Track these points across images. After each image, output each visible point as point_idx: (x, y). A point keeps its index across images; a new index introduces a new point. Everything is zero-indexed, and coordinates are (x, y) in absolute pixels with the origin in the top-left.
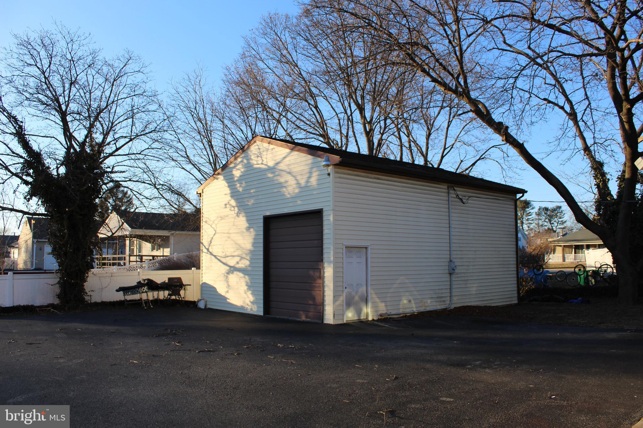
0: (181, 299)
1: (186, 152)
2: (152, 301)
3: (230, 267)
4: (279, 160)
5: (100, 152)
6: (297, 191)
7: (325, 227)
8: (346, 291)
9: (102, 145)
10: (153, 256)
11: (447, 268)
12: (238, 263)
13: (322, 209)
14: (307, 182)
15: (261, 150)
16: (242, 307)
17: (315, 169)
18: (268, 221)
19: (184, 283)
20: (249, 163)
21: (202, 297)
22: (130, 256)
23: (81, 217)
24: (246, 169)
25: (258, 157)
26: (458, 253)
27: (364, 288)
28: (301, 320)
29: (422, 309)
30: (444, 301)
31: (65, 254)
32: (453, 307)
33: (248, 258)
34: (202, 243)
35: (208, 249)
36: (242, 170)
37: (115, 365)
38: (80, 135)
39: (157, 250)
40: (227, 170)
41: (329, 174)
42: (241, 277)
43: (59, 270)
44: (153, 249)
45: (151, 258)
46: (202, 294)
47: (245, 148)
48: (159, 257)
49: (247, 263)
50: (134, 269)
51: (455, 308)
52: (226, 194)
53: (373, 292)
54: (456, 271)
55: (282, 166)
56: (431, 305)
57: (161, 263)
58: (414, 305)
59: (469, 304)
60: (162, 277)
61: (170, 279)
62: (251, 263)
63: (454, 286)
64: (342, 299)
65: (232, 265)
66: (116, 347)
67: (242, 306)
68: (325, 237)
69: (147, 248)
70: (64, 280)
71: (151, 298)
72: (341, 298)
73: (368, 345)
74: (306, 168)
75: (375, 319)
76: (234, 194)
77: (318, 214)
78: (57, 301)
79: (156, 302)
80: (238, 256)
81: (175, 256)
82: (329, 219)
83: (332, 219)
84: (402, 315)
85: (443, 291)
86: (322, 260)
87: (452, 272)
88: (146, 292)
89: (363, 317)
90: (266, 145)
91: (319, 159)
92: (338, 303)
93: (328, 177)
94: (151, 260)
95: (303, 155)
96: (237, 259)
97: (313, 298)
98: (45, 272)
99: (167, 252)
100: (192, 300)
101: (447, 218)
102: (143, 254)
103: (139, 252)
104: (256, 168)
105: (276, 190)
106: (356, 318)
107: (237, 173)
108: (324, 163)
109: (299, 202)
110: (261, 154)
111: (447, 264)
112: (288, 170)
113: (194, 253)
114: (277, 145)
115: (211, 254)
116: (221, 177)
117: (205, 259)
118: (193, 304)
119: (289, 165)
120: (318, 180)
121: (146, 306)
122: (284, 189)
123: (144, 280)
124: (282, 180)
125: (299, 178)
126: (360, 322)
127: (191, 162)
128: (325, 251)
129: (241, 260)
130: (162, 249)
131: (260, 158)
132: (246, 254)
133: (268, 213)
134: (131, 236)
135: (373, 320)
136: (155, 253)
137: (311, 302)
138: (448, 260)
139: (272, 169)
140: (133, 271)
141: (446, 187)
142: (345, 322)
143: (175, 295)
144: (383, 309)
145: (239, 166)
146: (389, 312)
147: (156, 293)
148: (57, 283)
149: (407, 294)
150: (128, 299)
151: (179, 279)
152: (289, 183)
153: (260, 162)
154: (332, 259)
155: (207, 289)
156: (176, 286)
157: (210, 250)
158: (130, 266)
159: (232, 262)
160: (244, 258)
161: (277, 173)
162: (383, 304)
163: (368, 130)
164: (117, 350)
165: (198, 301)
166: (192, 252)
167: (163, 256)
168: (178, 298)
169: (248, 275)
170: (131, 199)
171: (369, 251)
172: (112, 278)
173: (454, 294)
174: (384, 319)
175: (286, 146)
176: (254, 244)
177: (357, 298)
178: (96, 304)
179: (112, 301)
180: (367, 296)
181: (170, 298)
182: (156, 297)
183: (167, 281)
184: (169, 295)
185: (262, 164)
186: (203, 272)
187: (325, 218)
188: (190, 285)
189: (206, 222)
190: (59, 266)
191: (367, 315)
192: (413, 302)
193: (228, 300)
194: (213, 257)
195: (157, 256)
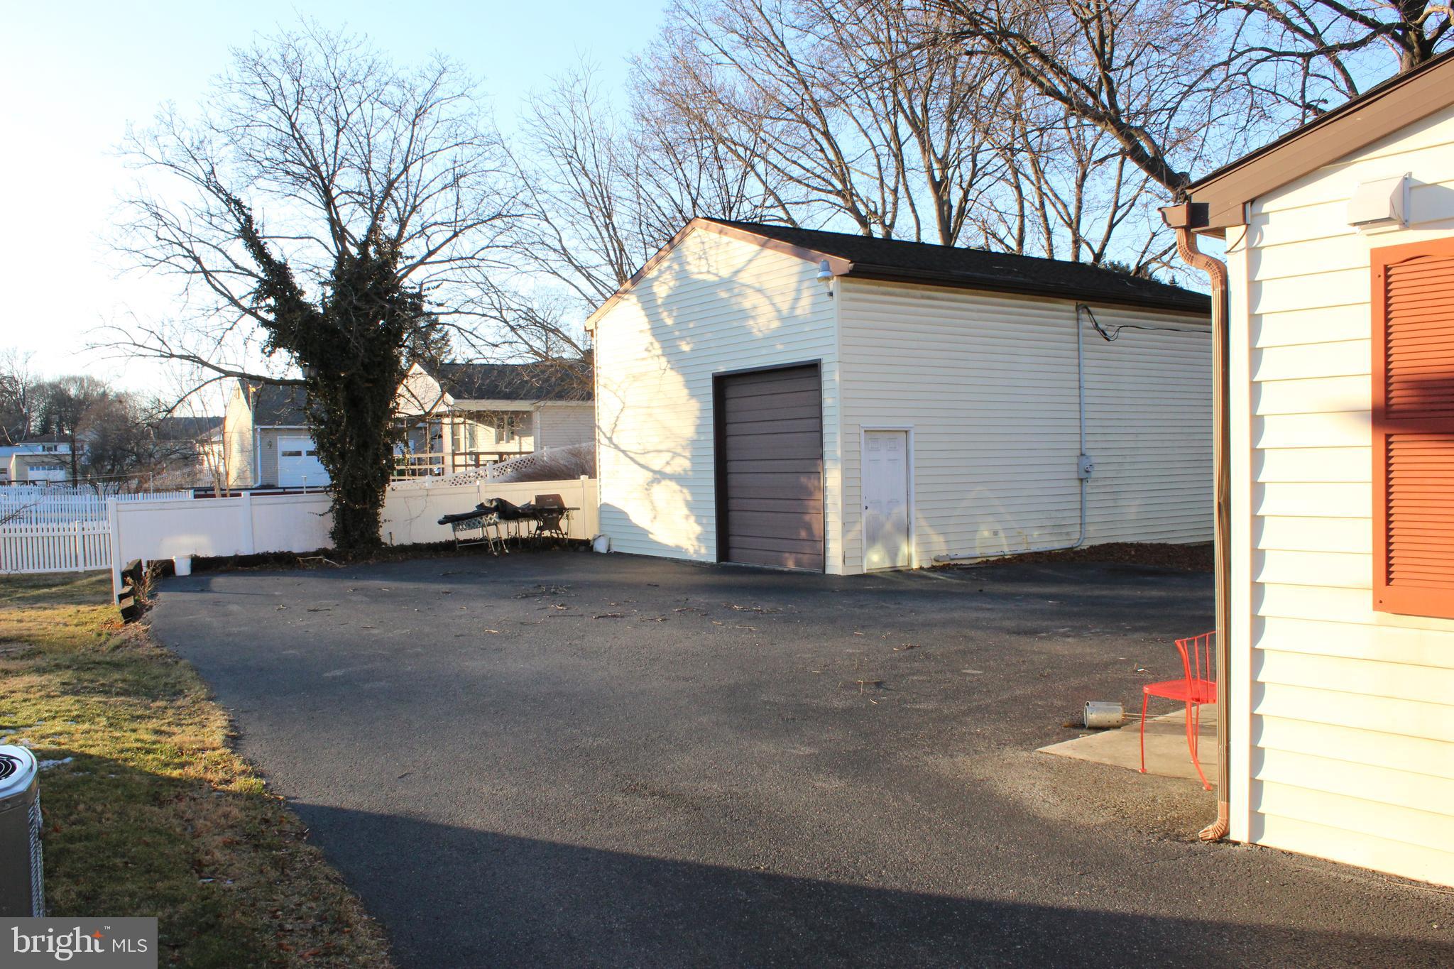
0: (561, 536)
1: (560, 241)
2: (506, 541)
3: (654, 472)
4: (740, 266)
5: (395, 255)
6: (775, 324)
7: (825, 395)
8: (866, 514)
9: (396, 242)
10: (501, 454)
11: (1075, 468)
12: (668, 463)
13: (820, 360)
14: (793, 308)
15: (707, 246)
16: (678, 549)
17: (806, 284)
18: (722, 383)
19: (566, 506)
20: (683, 271)
21: (601, 531)
22: (454, 454)
23: (371, 385)
24: (678, 283)
25: (700, 258)
26: (1098, 438)
27: (904, 507)
28: (786, 569)
29: (1021, 549)
30: (1068, 534)
31: (342, 456)
32: (1086, 545)
33: (688, 454)
34: (599, 427)
35: (610, 439)
36: (672, 284)
37: (462, 635)
38: (358, 227)
39: (508, 442)
40: (641, 284)
41: (831, 294)
42: (674, 491)
43: (331, 486)
44: (499, 439)
45: (496, 457)
46: (601, 524)
47: (676, 241)
48: (512, 456)
49: (687, 464)
50: (466, 480)
51: (1092, 547)
52: (641, 331)
53: (920, 516)
54: (1094, 475)
55: (745, 278)
56: (1041, 540)
57: (516, 467)
58: (1004, 541)
59: (1121, 540)
60: (523, 494)
61: (539, 498)
62: (693, 464)
63: (1088, 505)
64: (860, 527)
65: (656, 468)
66: (458, 613)
67: (678, 547)
68: (825, 412)
69: (486, 438)
70: (341, 504)
71: (504, 536)
72: (858, 527)
73: (892, 606)
74: (792, 282)
75: (926, 565)
76: (658, 330)
77: (812, 369)
78: (331, 545)
79: (514, 542)
80: (668, 451)
81: (546, 454)
82: (831, 378)
83: (837, 378)
84: (979, 560)
85: (1066, 514)
86: (821, 457)
87: (1084, 475)
88: (496, 524)
89: (901, 563)
90: (714, 236)
91: (814, 265)
92: (850, 536)
93: (829, 298)
94: (495, 462)
95: (784, 256)
96: (668, 456)
97: (808, 527)
98: (285, 491)
99: (528, 444)
100: (584, 538)
101: (1076, 370)
102: (480, 451)
103: (471, 446)
104: (696, 282)
105: (735, 324)
106: (887, 564)
107: (661, 290)
108: (820, 275)
109: (780, 347)
110: (705, 253)
111: (1075, 460)
112: (757, 285)
113: (584, 445)
114: (736, 237)
115: (617, 447)
116: (633, 299)
117: (605, 458)
118: (585, 546)
119: (758, 276)
120: (813, 304)
121: (496, 549)
122: (751, 322)
123: (491, 501)
124: (747, 304)
125: (777, 300)
126: (896, 571)
127: (570, 261)
128: (826, 439)
129: (673, 458)
130: (517, 438)
131: (703, 262)
132: (683, 447)
133: (722, 369)
134: (453, 414)
135: (921, 568)
136: (505, 447)
137: (803, 534)
138: (1078, 453)
139: (727, 283)
140: (463, 485)
141: (1073, 308)
142: (865, 571)
143: (550, 529)
144: (941, 547)
145: (667, 276)
146: (952, 554)
147: (513, 526)
148: (330, 511)
149: (991, 519)
150: (462, 538)
151: (557, 498)
152: (759, 311)
153: (704, 269)
154: (839, 453)
155: (609, 514)
156: (551, 511)
157: (615, 440)
158: (455, 475)
159: (657, 463)
160: (679, 455)
161: (736, 291)
162: (941, 539)
163: (938, 179)
164: (461, 617)
165: (594, 540)
166: (580, 442)
167: (521, 453)
168: (555, 536)
169: (686, 486)
170: (447, 334)
171: (912, 436)
172: (428, 499)
173: (1088, 520)
174: (945, 567)
175: (751, 238)
176: (699, 429)
177: (888, 526)
178: (403, 549)
179: (432, 542)
180: (909, 523)
181: (540, 535)
182: (513, 534)
183: (533, 502)
184: (538, 528)
185: (708, 272)
186: (603, 483)
187: (825, 377)
188: (578, 509)
189: (605, 386)
190: (332, 478)
191: (910, 558)
192: (1002, 534)
193: (651, 536)
194: (621, 454)
195: (509, 454)
